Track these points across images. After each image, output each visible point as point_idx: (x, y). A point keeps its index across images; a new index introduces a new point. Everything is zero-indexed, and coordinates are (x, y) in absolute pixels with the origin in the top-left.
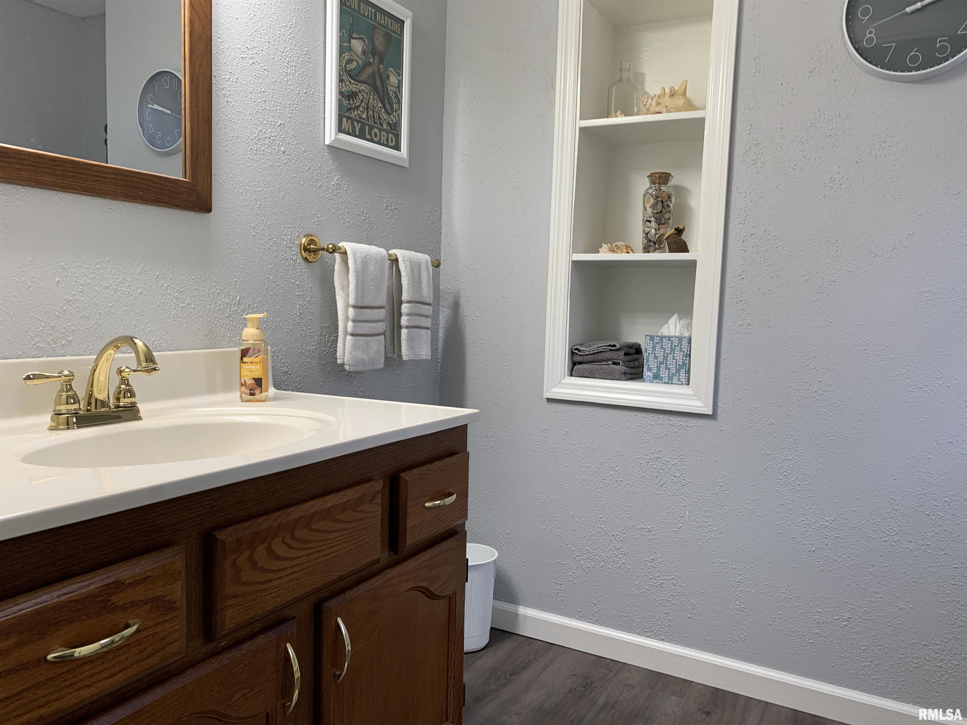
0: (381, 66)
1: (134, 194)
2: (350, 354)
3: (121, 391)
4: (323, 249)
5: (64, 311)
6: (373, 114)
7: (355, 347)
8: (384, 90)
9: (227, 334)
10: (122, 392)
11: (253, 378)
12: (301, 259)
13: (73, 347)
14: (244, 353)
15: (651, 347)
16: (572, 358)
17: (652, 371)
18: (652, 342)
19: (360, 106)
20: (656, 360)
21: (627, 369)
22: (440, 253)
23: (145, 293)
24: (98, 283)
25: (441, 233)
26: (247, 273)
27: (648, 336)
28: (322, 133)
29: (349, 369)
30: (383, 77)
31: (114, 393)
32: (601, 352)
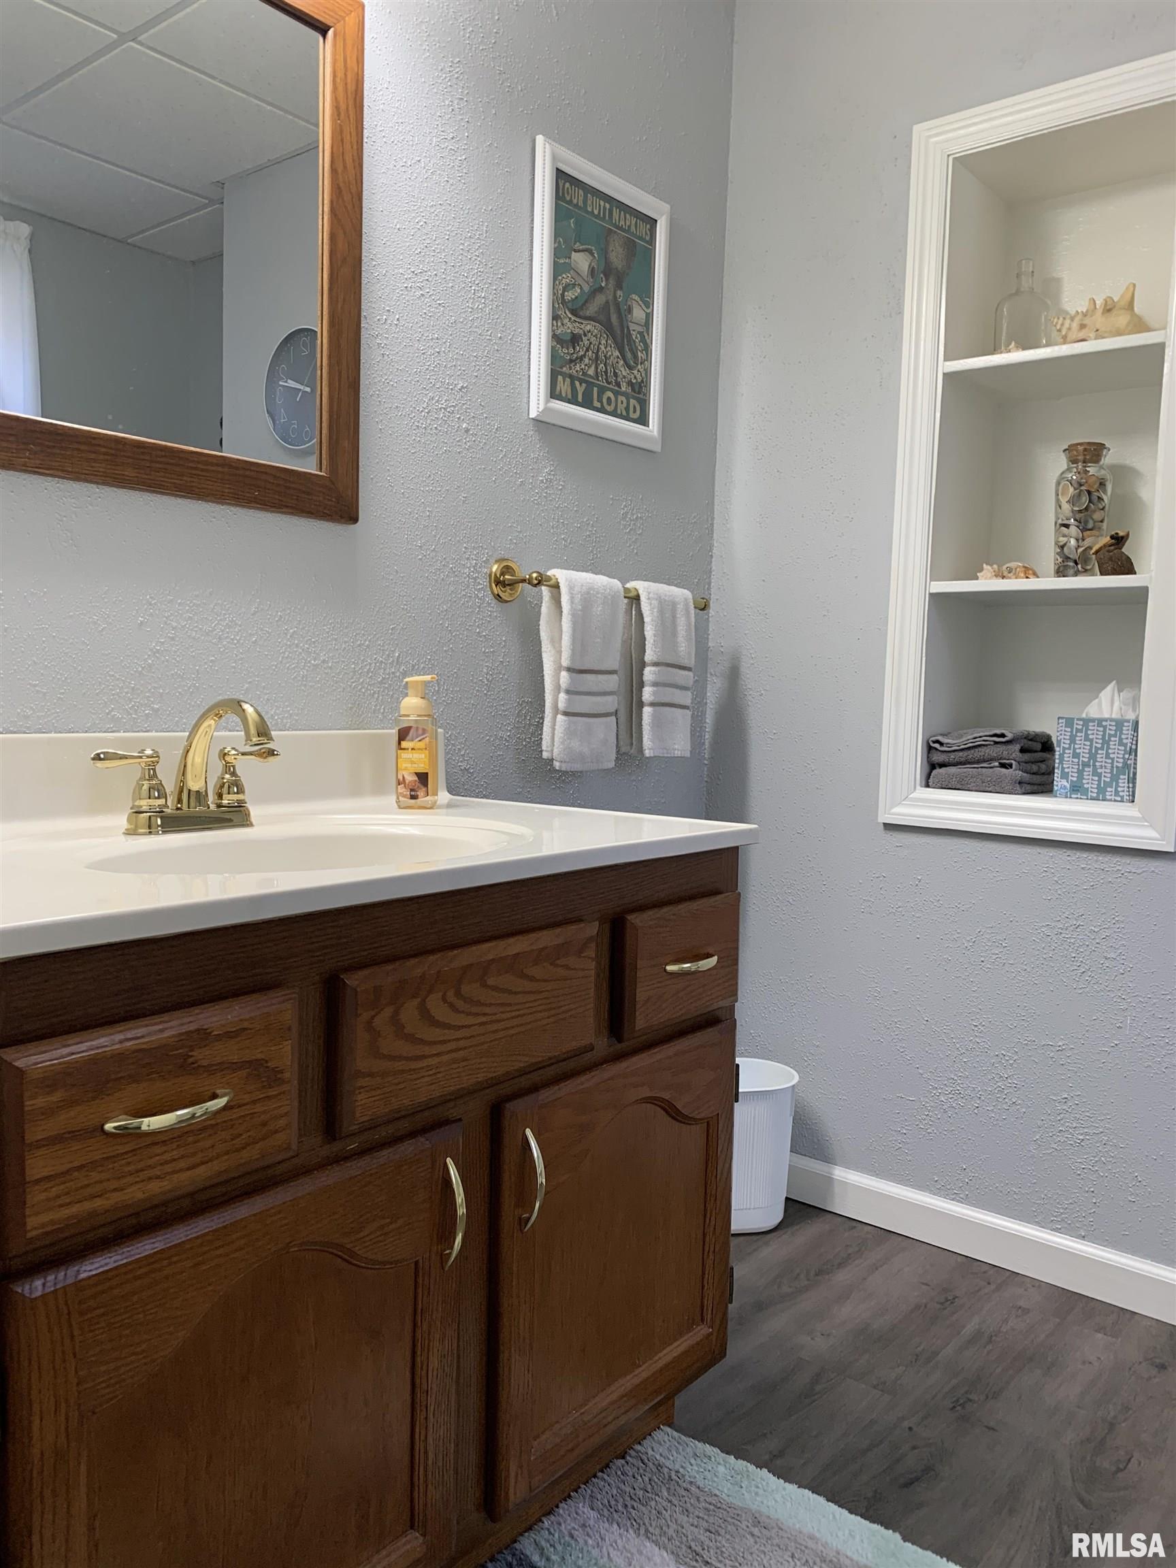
0: (619, 293)
1: (248, 495)
2: (562, 743)
3: (224, 783)
4: (523, 581)
5: (150, 666)
6: (606, 369)
7: (570, 733)
8: (622, 331)
9: (380, 709)
10: (226, 785)
11: (416, 773)
12: (491, 596)
13: (161, 719)
14: (403, 734)
15: (1068, 737)
16: (928, 757)
17: (1070, 778)
18: (1069, 730)
19: (584, 356)
20: (1076, 760)
21: (1025, 774)
22: (709, 589)
23: (261, 643)
24: (196, 627)
25: (712, 556)
26: (410, 617)
27: (1062, 718)
28: (525, 400)
29: (560, 767)
30: (623, 311)
31: (215, 786)
32: (979, 746)
